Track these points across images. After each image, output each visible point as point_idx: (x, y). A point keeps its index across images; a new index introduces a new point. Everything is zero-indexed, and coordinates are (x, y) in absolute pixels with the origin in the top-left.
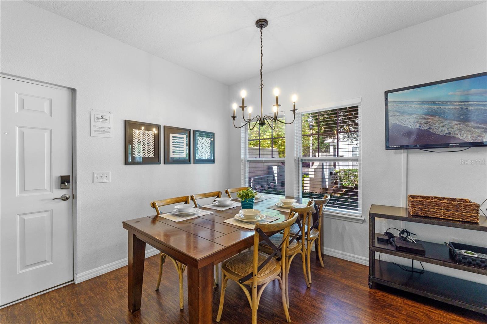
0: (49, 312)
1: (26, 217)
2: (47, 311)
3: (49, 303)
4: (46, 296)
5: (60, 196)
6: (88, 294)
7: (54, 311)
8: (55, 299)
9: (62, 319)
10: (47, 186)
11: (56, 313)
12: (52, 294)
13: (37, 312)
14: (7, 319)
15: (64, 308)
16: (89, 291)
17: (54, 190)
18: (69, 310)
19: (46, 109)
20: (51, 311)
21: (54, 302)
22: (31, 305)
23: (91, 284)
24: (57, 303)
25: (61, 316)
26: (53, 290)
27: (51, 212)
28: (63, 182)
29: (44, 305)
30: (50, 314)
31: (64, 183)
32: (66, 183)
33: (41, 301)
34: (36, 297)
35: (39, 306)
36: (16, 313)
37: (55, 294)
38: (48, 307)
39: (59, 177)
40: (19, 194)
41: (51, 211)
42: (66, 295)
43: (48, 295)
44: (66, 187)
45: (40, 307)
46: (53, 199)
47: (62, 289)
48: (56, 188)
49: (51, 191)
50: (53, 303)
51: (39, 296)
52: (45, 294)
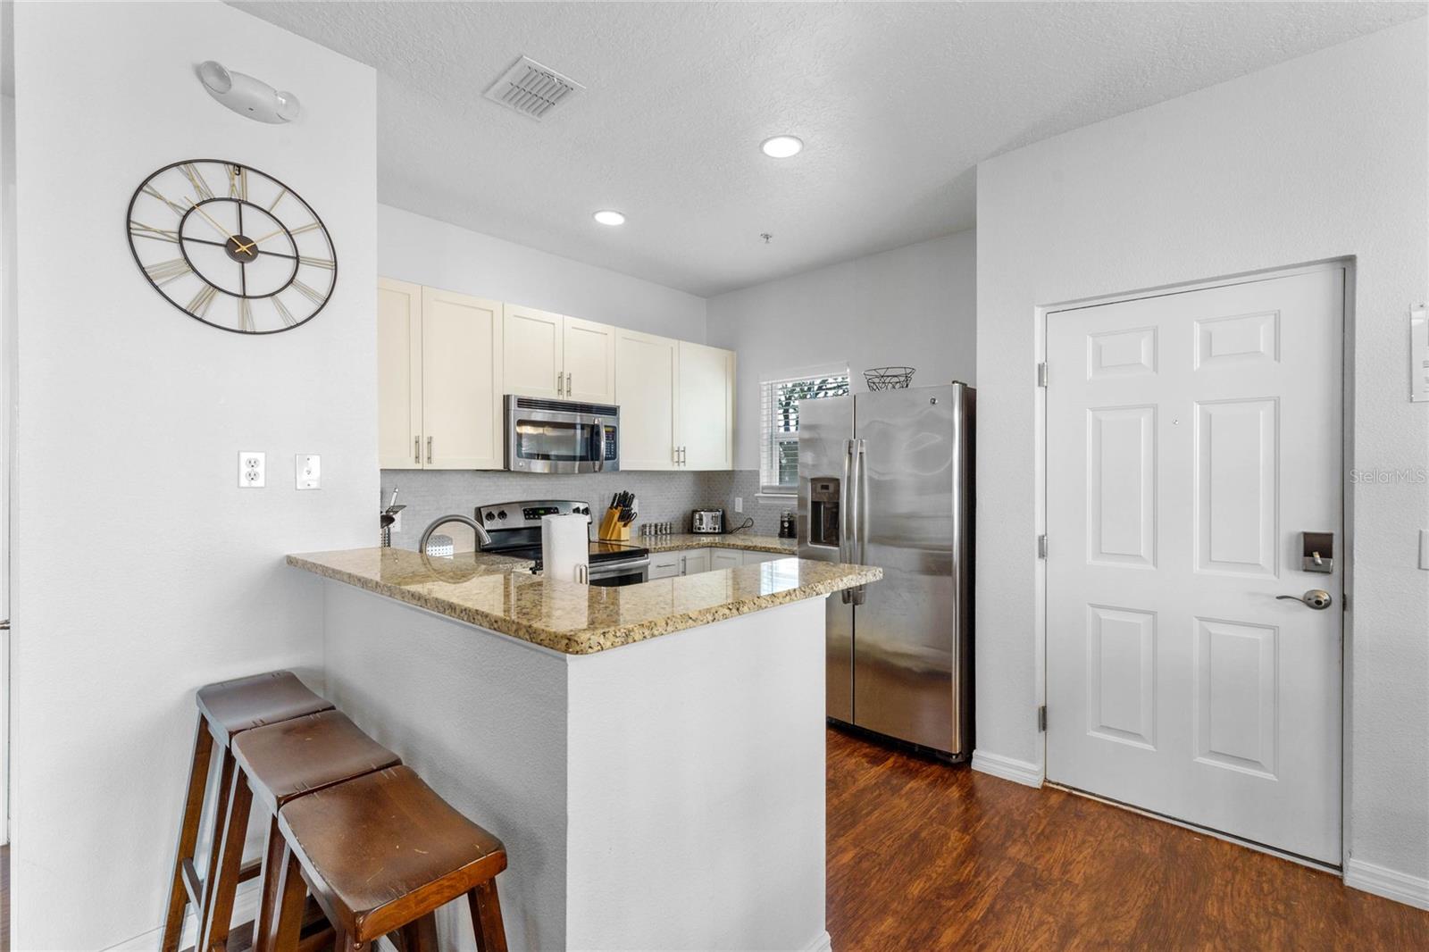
0: (1243, 900)
1: (1215, 629)
2: (1239, 895)
3: (1252, 880)
4: (1256, 859)
5: (1300, 593)
6: (1367, 940)
7: (1254, 909)
8: (1271, 881)
9: (1263, 943)
10: (1265, 556)
11: (1257, 916)
12: (1269, 866)
13: (1217, 880)
14: (1163, 846)
15: (1282, 921)
16: (1376, 936)
17: (1283, 570)
18: (1291, 938)
19: (1264, 344)
20: (1248, 901)
21: (1266, 886)
22: (1214, 854)
23: (1395, 919)
24: (1271, 893)
25: (1265, 934)
26: (1277, 858)
27: (1274, 633)
28: (1308, 553)
29: (1239, 876)
30: (1243, 908)
31: (1312, 556)
32: (1317, 556)
33: (1238, 861)
34: (1232, 845)
35: (1229, 869)
36: (1181, 848)
37: (1276, 869)
38: (1246, 887)
39: (1299, 535)
40: (1200, 567)
41: (1274, 628)
42: (1304, 894)
43: (1259, 859)
44: (1318, 568)
45: (1229, 874)
46: (1278, 598)
47: (1300, 872)
48: (1289, 568)
49: (1276, 572)
50: (1262, 890)
51: (1238, 846)
52: (1254, 852)
